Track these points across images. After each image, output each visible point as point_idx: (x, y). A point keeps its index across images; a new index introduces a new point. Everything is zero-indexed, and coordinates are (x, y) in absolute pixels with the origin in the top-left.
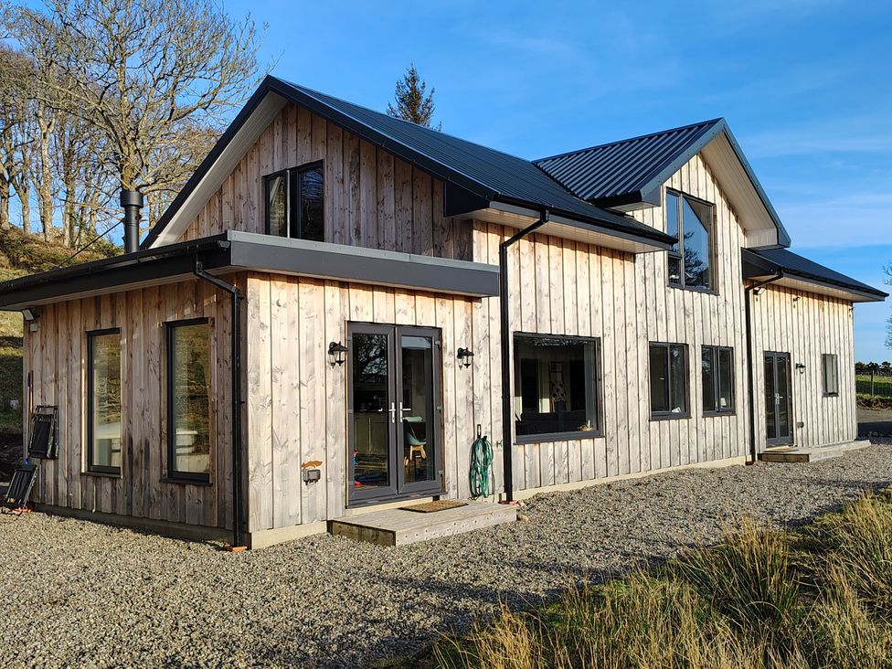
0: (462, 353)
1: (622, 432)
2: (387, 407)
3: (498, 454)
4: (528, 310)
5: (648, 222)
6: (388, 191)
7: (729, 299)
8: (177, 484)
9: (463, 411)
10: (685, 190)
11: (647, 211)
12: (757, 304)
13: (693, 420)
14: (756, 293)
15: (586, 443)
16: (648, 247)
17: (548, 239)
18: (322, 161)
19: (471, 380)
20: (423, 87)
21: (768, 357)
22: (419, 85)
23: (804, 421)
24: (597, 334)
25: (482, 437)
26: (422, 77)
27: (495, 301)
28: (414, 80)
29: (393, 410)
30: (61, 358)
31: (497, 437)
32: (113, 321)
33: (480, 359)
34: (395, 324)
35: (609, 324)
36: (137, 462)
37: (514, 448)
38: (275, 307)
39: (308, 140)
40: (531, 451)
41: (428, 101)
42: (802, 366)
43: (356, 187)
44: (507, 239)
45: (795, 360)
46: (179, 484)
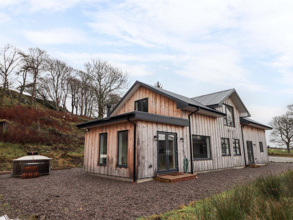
0: (181, 139)
1: (216, 158)
2: (166, 151)
3: (190, 163)
4: (195, 130)
5: (219, 110)
6: (163, 103)
7: (238, 128)
8: (119, 167)
9: (182, 153)
10: (227, 104)
11: (219, 108)
12: (244, 130)
13: (232, 157)
14: (243, 127)
15: (208, 161)
16: (219, 116)
17: (198, 114)
18: (148, 98)
19: (183, 145)
20: (161, 84)
21: (247, 142)
22: (159, 84)
23: (256, 158)
24: (209, 135)
25: (186, 158)
26: (159, 82)
27: (188, 127)
28: (158, 83)
29: (167, 151)
30: (93, 139)
31: (189, 159)
32: (106, 131)
33: (185, 141)
34: (167, 132)
35: (212, 133)
36: (110, 162)
37: (193, 162)
38: (143, 128)
39: (145, 93)
40: (196, 162)
41: (161, 87)
42: (255, 145)
43: (156, 103)
44: (190, 114)
45: (253, 143)
46: (120, 167)
